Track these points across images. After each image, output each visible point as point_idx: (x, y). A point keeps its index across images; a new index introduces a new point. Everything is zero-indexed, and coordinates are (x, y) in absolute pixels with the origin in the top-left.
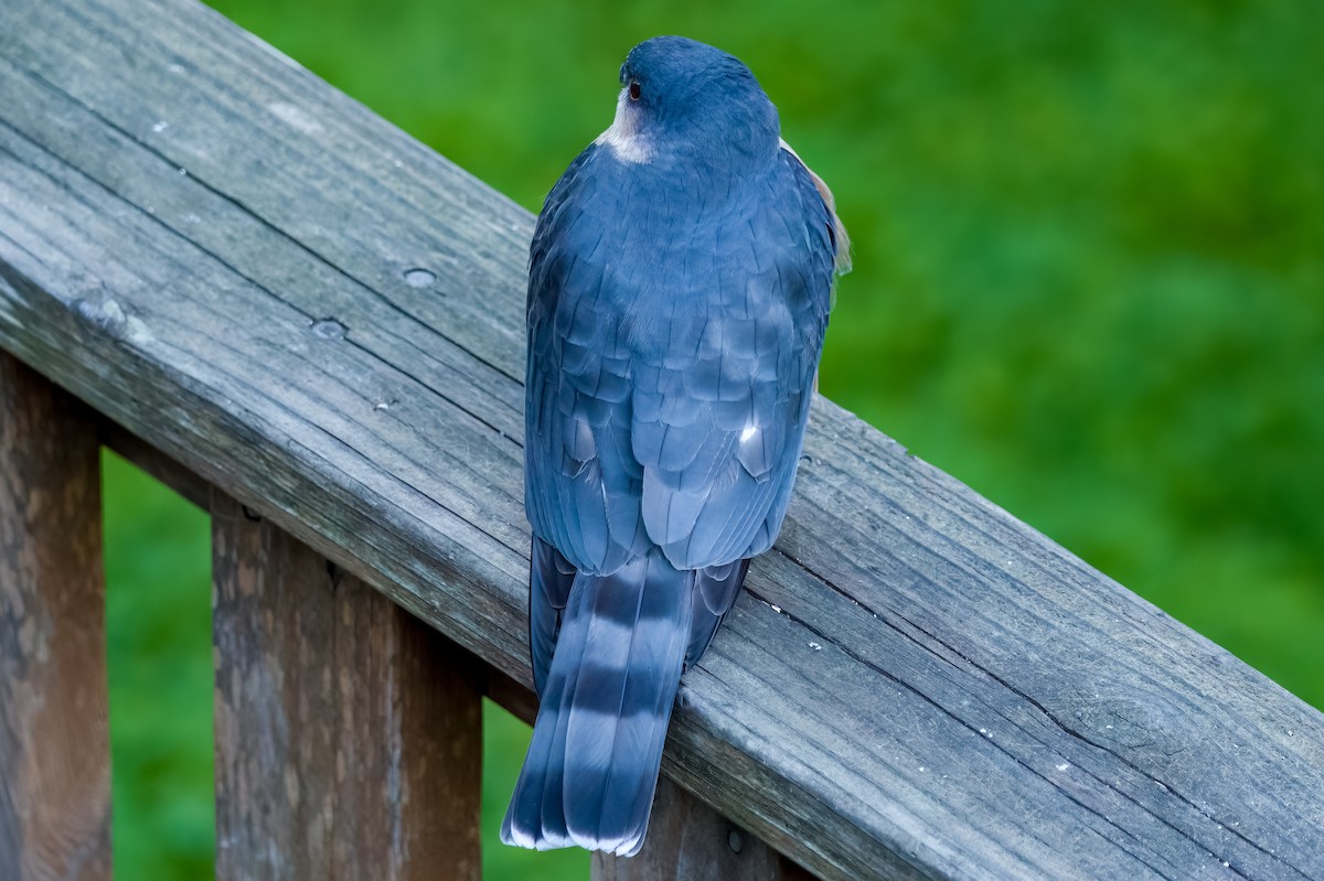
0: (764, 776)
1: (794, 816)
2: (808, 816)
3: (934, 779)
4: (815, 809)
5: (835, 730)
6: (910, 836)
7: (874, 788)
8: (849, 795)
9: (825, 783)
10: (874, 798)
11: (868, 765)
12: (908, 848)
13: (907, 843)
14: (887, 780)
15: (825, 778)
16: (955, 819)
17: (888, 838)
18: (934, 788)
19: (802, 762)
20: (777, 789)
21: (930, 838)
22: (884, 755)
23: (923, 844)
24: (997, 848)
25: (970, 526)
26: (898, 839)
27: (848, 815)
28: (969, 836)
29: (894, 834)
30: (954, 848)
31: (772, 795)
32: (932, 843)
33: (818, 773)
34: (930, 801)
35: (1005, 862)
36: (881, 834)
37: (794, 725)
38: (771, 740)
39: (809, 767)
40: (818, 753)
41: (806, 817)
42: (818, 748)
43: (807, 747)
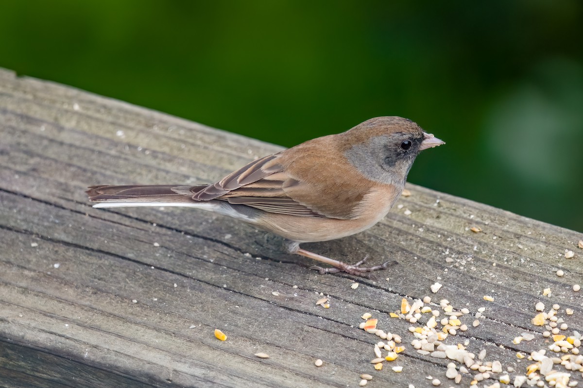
0: (9, 352)
1: (44, 379)
2: (58, 376)
3: (161, 318)
4: (64, 367)
5: (60, 300)
6: (162, 366)
7: (113, 337)
8: (96, 347)
9: (72, 342)
10: (118, 345)
11: (99, 320)
12: (163, 377)
13: (161, 373)
14: (121, 328)
15: (68, 338)
16: (193, 345)
17: (142, 374)
18: (164, 325)
19: (43, 331)
20: (24, 360)
21: (179, 364)
22: (109, 309)
23: (175, 370)
24: (238, 359)
25: (97, 120)
26: (152, 372)
27: (99, 363)
28: (210, 356)
29: (146, 368)
30: (201, 367)
31: (20, 366)
32: (183, 367)
33: (60, 336)
34: (164, 335)
35: (251, 368)
36: (133, 371)
37: (23, 304)
38: (10, 319)
39: (51, 333)
40: (54, 321)
41: (57, 376)
42: (52, 317)
43: (41, 319)
